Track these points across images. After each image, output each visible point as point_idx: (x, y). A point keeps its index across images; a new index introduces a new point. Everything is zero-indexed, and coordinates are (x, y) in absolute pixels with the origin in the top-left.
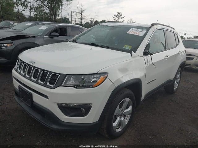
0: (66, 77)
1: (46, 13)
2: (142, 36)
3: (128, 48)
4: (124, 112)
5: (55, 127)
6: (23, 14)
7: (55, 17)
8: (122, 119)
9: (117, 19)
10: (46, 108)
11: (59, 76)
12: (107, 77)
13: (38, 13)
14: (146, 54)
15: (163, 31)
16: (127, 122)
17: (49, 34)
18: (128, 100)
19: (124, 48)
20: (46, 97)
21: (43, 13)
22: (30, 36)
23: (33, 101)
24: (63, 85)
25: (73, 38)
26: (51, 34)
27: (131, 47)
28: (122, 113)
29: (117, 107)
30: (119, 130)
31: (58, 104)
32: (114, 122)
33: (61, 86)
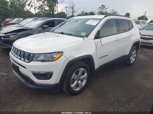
0: (35, 55)
1: (47, 10)
2: (95, 25)
3: (84, 34)
4: (81, 77)
5: (32, 86)
6: (31, 12)
7: (53, 12)
8: (80, 82)
9: (101, 10)
10: (26, 75)
11: (32, 54)
12: (62, 55)
13: (41, 10)
14: (96, 38)
15: (115, 20)
16: (84, 84)
17: (42, 26)
18: (82, 69)
19: (81, 34)
20: (25, 68)
21: (44, 10)
22: (29, 29)
23: (19, 71)
24: (34, 60)
25: (52, 29)
26: (43, 27)
27: (86, 34)
28: (79, 78)
29: (73, 74)
30: (78, 89)
31: (32, 72)
32: (72, 84)
33: (33, 61)
